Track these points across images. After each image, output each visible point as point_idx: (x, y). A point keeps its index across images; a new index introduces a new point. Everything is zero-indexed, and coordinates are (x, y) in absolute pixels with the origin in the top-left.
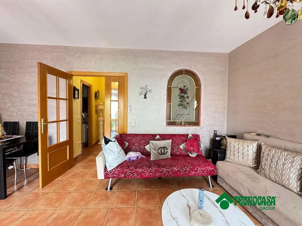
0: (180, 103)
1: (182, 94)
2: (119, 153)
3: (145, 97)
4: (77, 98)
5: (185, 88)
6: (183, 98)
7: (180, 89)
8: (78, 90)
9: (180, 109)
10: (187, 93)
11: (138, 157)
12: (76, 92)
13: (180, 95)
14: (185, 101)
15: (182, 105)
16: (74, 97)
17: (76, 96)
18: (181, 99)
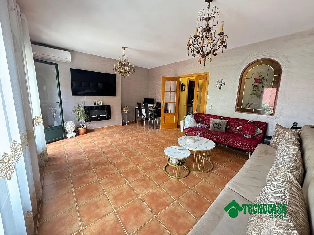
0: (253, 92)
1: (256, 84)
2: (191, 121)
3: (220, 88)
4: (184, 90)
5: (261, 78)
6: (257, 88)
7: (255, 79)
8: (185, 86)
9: (252, 97)
10: (263, 83)
11: (202, 126)
12: (184, 87)
13: (254, 85)
14: (259, 90)
15: (254, 94)
16: (182, 90)
17: (183, 89)
18: (255, 89)
